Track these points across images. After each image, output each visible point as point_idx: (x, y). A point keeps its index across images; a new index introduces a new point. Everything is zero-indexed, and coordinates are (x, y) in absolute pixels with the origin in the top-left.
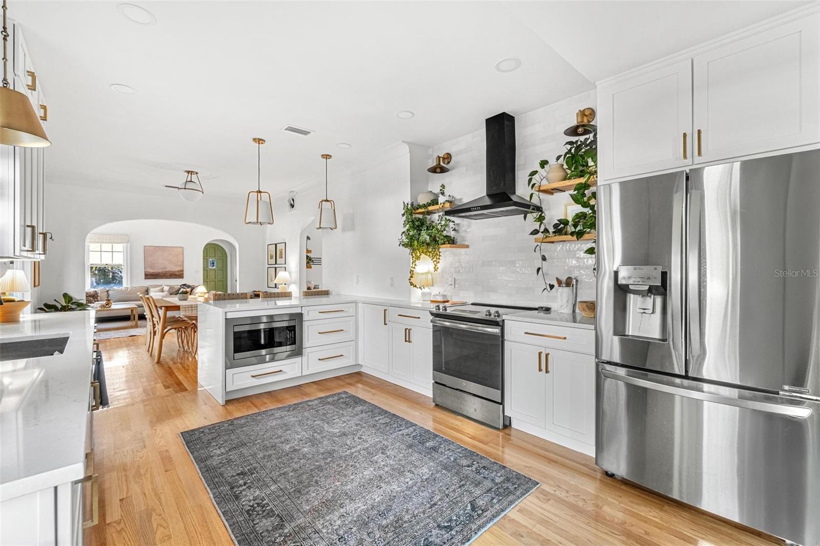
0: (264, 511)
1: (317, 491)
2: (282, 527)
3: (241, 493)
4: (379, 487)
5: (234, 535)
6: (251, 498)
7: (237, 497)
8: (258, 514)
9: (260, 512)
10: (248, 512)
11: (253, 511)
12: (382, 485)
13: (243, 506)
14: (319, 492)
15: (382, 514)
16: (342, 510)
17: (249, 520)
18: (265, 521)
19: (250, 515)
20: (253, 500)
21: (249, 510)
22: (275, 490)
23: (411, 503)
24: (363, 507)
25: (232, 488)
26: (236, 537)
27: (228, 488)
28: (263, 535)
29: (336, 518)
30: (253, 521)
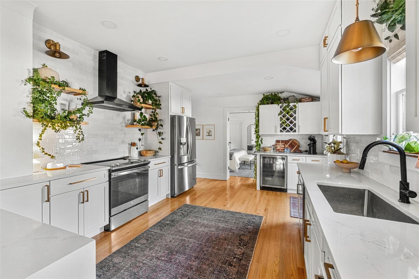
0: (241, 242)
2: (242, 234)
3: (240, 254)
5: (256, 242)
6: (240, 249)
7: (243, 253)
8: (244, 242)
9: (243, 242)
10: (246, 246)
11: (244, 244)
13: (245, 249)
17: (248, 243)
18: (245, 239)
19: (246, 244)
20: (240, 248)
21: (245, 246)
22: (230, 246)
25: (241, 260)
26: (256, 241)
27: (242, 262)
28: (249, 236)
30: (247, 241)
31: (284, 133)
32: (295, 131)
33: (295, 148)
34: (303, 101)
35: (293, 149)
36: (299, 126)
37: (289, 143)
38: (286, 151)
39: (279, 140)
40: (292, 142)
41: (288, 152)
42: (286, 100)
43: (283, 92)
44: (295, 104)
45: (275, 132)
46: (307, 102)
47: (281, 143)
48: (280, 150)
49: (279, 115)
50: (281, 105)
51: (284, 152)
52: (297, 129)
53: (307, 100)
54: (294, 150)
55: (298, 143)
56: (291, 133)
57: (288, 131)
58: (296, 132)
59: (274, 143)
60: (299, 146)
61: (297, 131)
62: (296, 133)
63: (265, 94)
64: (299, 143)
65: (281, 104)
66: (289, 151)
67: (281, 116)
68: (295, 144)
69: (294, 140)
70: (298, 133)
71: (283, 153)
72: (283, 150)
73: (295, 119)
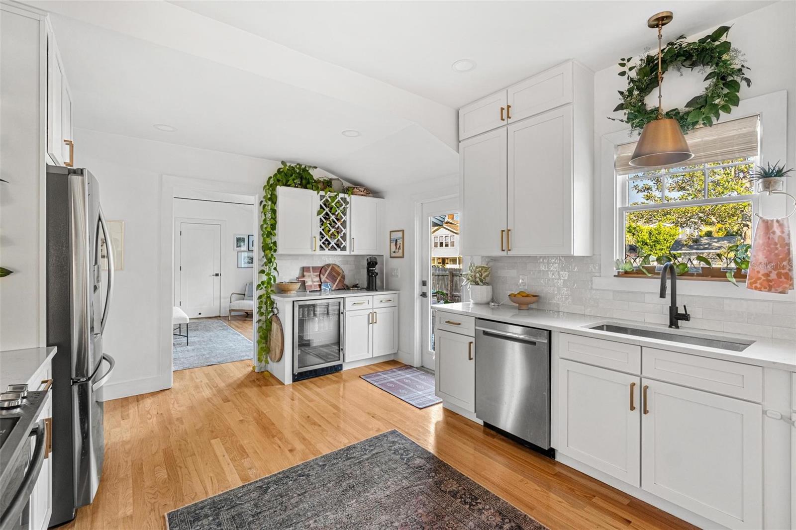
0: (461, 498)
1: (418, 515)
2: (438, 483)
4: (350, 516)
9: (464, 497)
12: (345, 520)
14: (416, 514)
15: (352, 487)
16: (388, 493)
18: (455, 488)
20: (480, 510)
21: (476, 500)
23: (322, 497)
24: (368, 494)
29: (393, 486)
31: (327, 252)
32: (344, 249)
33: (338, 281)
34: (355, 193)
35: (334, 284)
36: (352, 239)
37: (328, 272)
38: (324, 287)
39: (308, 266)
40: (331, 269)
41: (328, 289)
42: (327, 184)
43: (316, 168)
44: (345, 197)
45: (312, 248)
46: (362, 195)
47: (313, 272)
48: (313, 287)
49: (318, 214)
50: (322, 193)
51: (320, 290)
52: (347, 244)
53: (362, 193)
54: (337, 286)
55: (341, 272)
56: (339, 252)
57: (333, 248)
58: (346, 250)
59: (296, 273)
60: (343, 277)
61: (348, 248)
62: (347, 253)
63: (288, 164)
64: (343, 272)
65: (324, 192)
66: (330, 287)
67: (321, 216)
68: (337, 274)
69: (334, 266)
70: (350, 253)
71: (318, 293)
72: (318, 286)
73: (344, 224)
